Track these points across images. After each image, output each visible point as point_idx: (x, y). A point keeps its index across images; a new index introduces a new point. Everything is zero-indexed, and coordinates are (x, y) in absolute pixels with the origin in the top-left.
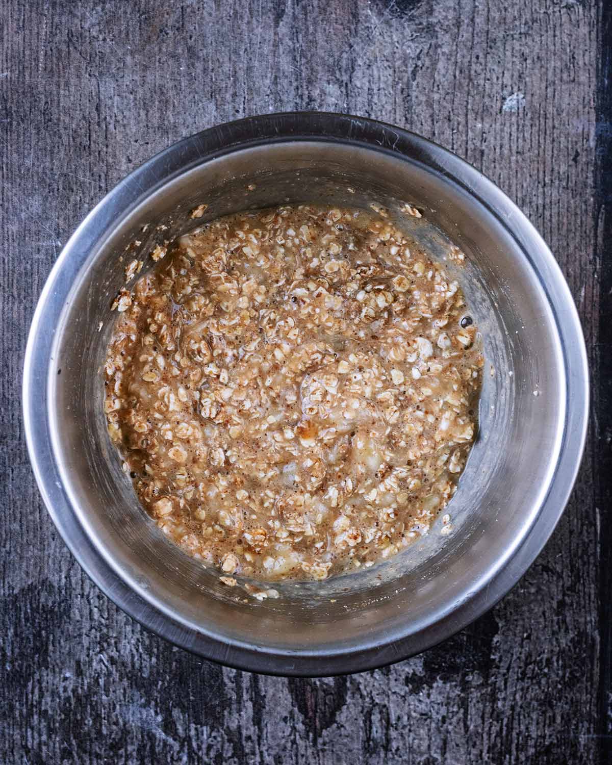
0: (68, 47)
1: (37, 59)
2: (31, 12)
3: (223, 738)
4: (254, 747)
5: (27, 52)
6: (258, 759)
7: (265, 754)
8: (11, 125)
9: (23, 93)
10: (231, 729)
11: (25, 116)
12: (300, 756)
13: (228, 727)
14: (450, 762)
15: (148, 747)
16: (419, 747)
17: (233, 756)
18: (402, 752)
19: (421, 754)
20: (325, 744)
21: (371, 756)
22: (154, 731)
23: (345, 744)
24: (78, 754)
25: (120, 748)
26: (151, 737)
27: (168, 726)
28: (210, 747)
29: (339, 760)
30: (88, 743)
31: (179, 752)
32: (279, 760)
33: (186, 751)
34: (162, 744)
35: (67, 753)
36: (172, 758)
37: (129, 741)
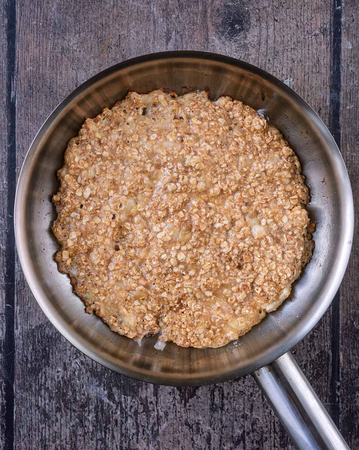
0: (62, 55)
1: (46, 61)
2: (43, 37)
3: (138, 402)
4: (154, 408)
5: (41, 58)
6: (156, 413)
7: (160, 411)
8: (33, 94)
9: (39, 78)
10: (142, 398)
11: (40, 89)
12: (177, 412)
13: (141, 397)
14: (255, 416)
15: (100, 407)
16: (239, 408)
17: (143, 412)
18: (230, 411)
19: (240, 412)
20: (190, 406)
21: (214, 413)
22: (103, 399)
23: (201, 407)
24: (64, 410)
25: (85, 407)
26: (102, 402)
27: (110, 396)
28: (131, 407)
29: (197, 414)
30: (69, 404)
31: (116, 409)
32: (166, 414)
33: (119, 409)
34: (107, 405)
35: (59, 409)
36: (112, 412)
37: (90, 403)
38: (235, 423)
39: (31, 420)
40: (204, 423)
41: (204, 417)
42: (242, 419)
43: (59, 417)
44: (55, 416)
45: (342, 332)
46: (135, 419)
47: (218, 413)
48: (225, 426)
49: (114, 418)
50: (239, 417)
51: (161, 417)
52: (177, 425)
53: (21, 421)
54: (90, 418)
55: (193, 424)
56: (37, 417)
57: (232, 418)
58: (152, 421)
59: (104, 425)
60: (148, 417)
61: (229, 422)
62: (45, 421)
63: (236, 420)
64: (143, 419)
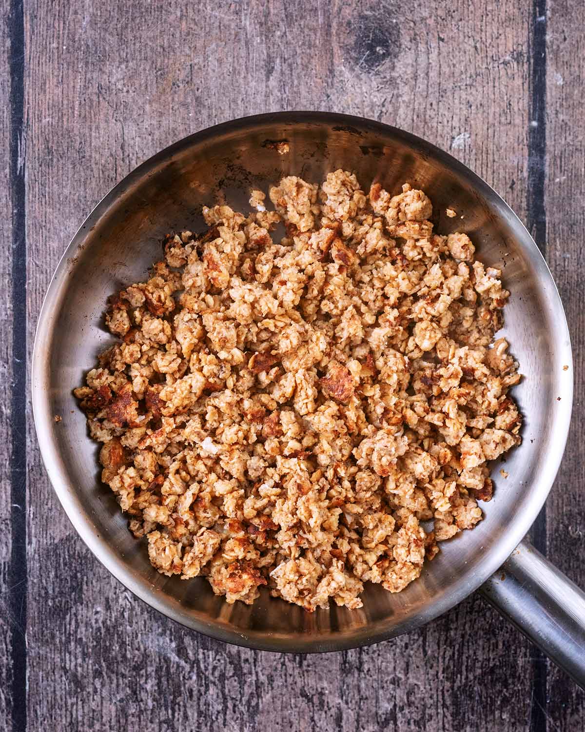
0: (99, 97)
1: (73, 108)
2: (68, 69)
3: (225, 660)
4: (251, 668)
5: (65, 102)
6: (254, 678)
7: (260, 674)
8: (52, 161)
9: (62, 135)
10: (232, 653)
11: (63, 154)
12: (288, 676)
13: (229, 652)
14: (412, 681)
15: (164, 669)
16: (386, 668)
17: (233, 676)
18: (372, 672)
19: (388, 674)
20: (308, 666)
21: (347, 676)
22: (169, 655)
23: (325, 666)
24: (107, 674)
25: (141, 670)
26: (167, 660)
27: (181, 651)
28: (214, 668)
29: (320, 679)
30: (115, 665)
31: (189, 672)
32: (271, 679)
33: (195, 671)
34: (175, 665)
35: (98, 674)
36: (184, 677)
37: (149, 663)
38: (381, 692)
39: (55, 691)
40: (330, 692)
41: (331, 683)
42: (391, 686)
43: (98, 686)
44: (93, 684)
45: (551, 544)
46: (220, 687)
47: (354, 677)
48: (364, 697)
49: (187, 686)
50: (386, 682)
51: (262, 683)
52: (287, 696)
53: (38, 694)
54: (148, 687)
55: (313, 695)
56: (63, 687)
57: (375, 685)
58: (247, 690)
59: (172, 697)
60: (242, 683)
61: (372, 691)
62: (76, 692)
63: (383, 688)
64: (234, 687)
